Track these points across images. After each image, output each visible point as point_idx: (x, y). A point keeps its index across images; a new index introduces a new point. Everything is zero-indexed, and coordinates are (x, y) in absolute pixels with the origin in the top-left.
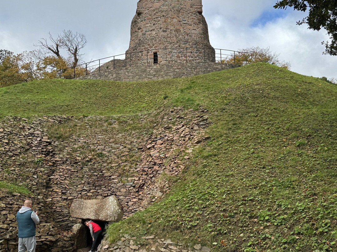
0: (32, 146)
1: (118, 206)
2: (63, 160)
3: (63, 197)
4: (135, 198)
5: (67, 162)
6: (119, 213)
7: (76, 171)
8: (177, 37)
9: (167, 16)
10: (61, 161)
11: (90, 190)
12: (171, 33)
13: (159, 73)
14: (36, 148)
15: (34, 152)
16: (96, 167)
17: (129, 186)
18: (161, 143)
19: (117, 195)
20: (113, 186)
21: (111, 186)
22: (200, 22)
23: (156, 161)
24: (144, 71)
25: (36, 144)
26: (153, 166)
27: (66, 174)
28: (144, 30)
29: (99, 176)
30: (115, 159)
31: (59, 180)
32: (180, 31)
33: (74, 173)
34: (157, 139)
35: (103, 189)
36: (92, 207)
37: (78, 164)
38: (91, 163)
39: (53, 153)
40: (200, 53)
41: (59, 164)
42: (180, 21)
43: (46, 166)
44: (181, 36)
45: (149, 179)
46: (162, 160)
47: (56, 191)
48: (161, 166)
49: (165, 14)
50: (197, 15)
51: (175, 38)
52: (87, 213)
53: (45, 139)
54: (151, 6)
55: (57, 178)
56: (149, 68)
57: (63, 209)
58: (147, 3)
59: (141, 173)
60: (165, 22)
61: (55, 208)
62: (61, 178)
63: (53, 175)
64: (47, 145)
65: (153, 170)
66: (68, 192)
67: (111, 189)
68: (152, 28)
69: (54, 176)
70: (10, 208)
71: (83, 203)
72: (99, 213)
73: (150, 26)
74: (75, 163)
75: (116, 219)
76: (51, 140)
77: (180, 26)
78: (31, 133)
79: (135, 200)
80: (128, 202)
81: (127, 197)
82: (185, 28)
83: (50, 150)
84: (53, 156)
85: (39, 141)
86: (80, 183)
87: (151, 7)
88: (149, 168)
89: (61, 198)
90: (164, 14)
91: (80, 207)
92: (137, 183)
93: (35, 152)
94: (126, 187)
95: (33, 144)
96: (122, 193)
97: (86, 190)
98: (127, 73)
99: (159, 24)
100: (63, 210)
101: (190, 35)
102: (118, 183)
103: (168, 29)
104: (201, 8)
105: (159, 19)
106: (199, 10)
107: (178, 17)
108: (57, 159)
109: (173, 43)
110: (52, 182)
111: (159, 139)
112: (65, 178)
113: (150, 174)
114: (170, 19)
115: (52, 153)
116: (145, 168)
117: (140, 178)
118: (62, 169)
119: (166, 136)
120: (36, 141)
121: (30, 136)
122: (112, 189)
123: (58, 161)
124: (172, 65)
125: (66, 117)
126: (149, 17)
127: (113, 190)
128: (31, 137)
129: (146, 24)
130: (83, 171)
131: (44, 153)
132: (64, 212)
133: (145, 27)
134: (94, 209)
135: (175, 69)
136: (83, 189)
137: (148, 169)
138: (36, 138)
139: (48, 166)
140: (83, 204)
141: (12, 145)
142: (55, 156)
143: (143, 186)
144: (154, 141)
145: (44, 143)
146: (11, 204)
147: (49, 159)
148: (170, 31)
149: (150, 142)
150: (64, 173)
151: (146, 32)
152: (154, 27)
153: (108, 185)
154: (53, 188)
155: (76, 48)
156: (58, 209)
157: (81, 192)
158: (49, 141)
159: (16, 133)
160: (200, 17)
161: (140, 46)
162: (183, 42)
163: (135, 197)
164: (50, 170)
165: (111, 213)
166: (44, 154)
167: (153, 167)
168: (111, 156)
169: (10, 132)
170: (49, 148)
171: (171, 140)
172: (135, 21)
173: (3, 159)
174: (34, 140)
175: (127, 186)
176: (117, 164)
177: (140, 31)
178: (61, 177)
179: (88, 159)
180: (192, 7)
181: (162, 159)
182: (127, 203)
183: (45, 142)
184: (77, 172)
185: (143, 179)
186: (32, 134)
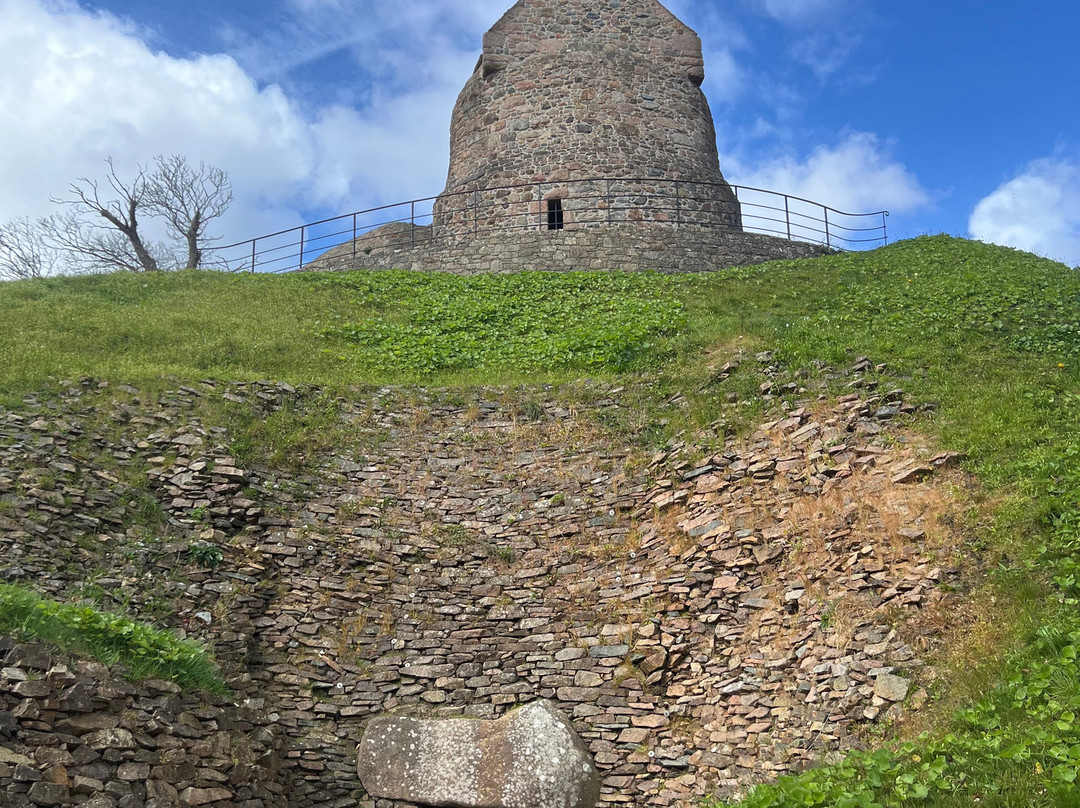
0: (170, 495)
1: (576, 745)
2: (303, 555)
3: (320, 707)
4: (650, 711)
5: (323, 562)
6: (584, 776)
7: (364, 600)
8: (627, 152)
9: (590, 82)
10: (294, 555)
11: (433, 680)
12: (606, 136)
13: (588, 260)
14: (188, 504)
15: (180, 517)
16: (451, 583)
17: (613, 661)
18: (720, 486)
19: (561, 697)
20: (535, 662)
21: (528, 659)
22: (697, 111)
23: (718, 556)
24: (532, 254)
25: (185, 487)
26: (709, 577)
27: (322, 609)
28: (510, 123)
29: (467, 619)
30: (526, 550)
31: (295, 635)
32: (637, 131)
33: (354, 606)
34: (697, 472)
35: (489, 672)
36: (459, 753)
37: (371, 568)
38: (425, 567)
39: (262, 525)
40: (706, 209)
41: (287, 570)
42: (634, 102)
43: (237, 576)
44: (640, 149)
45: (700, 630)
46: (747, 553)
47: (286, 681)
48: (747, 575)
49: (585, 72)
50: (686, 86)
51: (621, 155)
52: (443, 779)
53: (226, 466)
54: (533, 47)
55: (287, 628)
56: (550, 244)
57: (329, 760)
58: (519, 37)
59: (661, 605)
60: (585, 99)
61: (298, 754)
62: (302, 628)
63: (270, 615)
64: (233, 492)
65: (713, 594)
66: (340, 685)
67: (530, 674)
68: (539, 117)
69: (274, 616)
70: (153, 749)
71: (414, 735)
72: (497, 777)
73: (529, 111)
74: (353, 566)
75: (573, 804)
76: (247, 471)
77: (636, 115)
78: (160, 444)
79: (652, 721)
80: (618, 731)
81: (611, 710)
82: (652, 124)
83: (247, 509)
84: (260, 535)
85: (200, 471)
86: (384, 648)
87: (532, 52)
88: (692, 587)
89: (310, 710)
90: (582, 75)
91: (405, 753)
92: (649, 650)
93: (184, 517)
94: (597, 665)
95: (173, 484)
96: (585, 691)
97: (417, 679)
98: (465, 260)
99: (564, 104)
100: (329, 765)
101: (668, 147)
102: (558, 649)
103: (594, 123)
104: (700, 64)
105: (564, 88)
106: (692, 70)
107: (629, 86)
108: (279, 548)
109: (618, 168)
110: (266, 644)
111: (705, 473)
112: (317, 625)
113: (703, 611)
114: (600, 90)
115: (254, 523)
116: (671, 584)
117: (662, 628)
118: (301, 590)
119: (733, 459)
120: (185, 472)
121: (156, 455)
122: (536, 673)
123: (284, 557)
124: (633, 237)
125: (292, 389)
126: (527, 81)
127: (541, 677)
128: (160, 459)
129: (517, 104)
130: (395, 596)
131: (220, 522)
132: (337, 774)
133: (513, 115)
134: (470, 761)
135: (644, 250)
136: (402, 675)
137: (687, 590)
138: (187, 461)
139: (245, 573)
140: (418, 739)
141: (91, 483)
142: (267, 536)
143: (680, 661)
144: (683, 480)
145: (222, 484)
146: (154, 734)
147: (244, 546)
148: (602, 129)
149: (667, 483)
150: (314, 607)
151: (516, 129)
152: (545, 115)
153: (512, 656)
154: (272, 669)
155: (198, 215)
156: (311, 761)
157: (395, 687)
158: (240, 473)
159: (100, 440)
160: (696, 94)
161: (496, 177)
162: (651, 169)
163: (651, 706)
164: (256, 590)
165: (553, 779)
166: (224, 528)
167: (711, 583)
168: (505, 538)
169: (77, 434)
170: (240, 502)
171: (764, 474)
172: (475, 96)
173: (63, 538)
174: (180, 469)
175: (603, 662)
176: (542, 571)
177: (493, 127)
178: (303, 623)
179: (408, 547)
180: (669, 60)
181: (750, 547)
182: (613, 736)
183: (227, 480)
184: (368, 600)
185: (673, 630)
186: (162, 447)
